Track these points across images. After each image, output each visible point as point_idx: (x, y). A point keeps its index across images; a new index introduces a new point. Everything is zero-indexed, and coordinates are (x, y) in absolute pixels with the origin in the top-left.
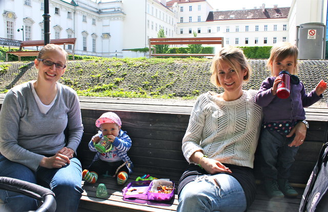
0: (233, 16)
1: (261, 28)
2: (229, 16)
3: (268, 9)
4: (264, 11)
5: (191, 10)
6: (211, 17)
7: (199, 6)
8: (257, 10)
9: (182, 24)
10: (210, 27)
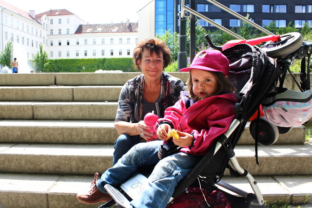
0: (100, 29)
1: (125, 40)
2: (96, 29)
3: (132, 23)
4: (128, 25)
5: (60, 23)
6: (80, 30)
7: (68, 19)
8: (122, 24)
9: (52, 36)
10: (78, 40)
